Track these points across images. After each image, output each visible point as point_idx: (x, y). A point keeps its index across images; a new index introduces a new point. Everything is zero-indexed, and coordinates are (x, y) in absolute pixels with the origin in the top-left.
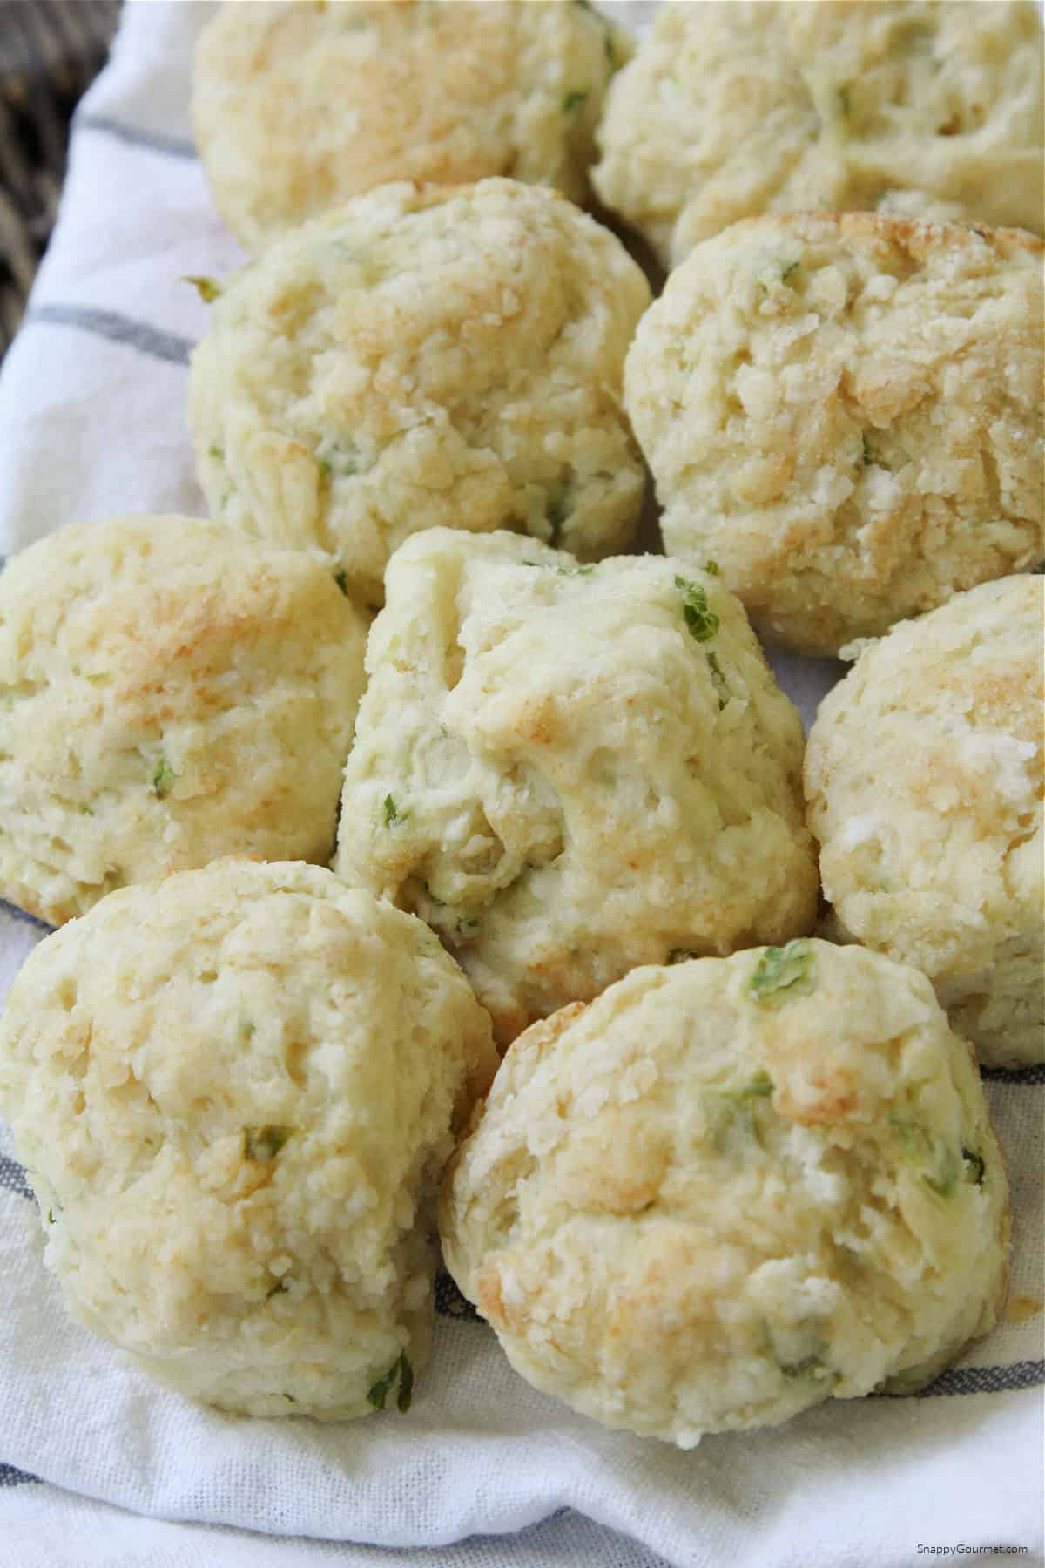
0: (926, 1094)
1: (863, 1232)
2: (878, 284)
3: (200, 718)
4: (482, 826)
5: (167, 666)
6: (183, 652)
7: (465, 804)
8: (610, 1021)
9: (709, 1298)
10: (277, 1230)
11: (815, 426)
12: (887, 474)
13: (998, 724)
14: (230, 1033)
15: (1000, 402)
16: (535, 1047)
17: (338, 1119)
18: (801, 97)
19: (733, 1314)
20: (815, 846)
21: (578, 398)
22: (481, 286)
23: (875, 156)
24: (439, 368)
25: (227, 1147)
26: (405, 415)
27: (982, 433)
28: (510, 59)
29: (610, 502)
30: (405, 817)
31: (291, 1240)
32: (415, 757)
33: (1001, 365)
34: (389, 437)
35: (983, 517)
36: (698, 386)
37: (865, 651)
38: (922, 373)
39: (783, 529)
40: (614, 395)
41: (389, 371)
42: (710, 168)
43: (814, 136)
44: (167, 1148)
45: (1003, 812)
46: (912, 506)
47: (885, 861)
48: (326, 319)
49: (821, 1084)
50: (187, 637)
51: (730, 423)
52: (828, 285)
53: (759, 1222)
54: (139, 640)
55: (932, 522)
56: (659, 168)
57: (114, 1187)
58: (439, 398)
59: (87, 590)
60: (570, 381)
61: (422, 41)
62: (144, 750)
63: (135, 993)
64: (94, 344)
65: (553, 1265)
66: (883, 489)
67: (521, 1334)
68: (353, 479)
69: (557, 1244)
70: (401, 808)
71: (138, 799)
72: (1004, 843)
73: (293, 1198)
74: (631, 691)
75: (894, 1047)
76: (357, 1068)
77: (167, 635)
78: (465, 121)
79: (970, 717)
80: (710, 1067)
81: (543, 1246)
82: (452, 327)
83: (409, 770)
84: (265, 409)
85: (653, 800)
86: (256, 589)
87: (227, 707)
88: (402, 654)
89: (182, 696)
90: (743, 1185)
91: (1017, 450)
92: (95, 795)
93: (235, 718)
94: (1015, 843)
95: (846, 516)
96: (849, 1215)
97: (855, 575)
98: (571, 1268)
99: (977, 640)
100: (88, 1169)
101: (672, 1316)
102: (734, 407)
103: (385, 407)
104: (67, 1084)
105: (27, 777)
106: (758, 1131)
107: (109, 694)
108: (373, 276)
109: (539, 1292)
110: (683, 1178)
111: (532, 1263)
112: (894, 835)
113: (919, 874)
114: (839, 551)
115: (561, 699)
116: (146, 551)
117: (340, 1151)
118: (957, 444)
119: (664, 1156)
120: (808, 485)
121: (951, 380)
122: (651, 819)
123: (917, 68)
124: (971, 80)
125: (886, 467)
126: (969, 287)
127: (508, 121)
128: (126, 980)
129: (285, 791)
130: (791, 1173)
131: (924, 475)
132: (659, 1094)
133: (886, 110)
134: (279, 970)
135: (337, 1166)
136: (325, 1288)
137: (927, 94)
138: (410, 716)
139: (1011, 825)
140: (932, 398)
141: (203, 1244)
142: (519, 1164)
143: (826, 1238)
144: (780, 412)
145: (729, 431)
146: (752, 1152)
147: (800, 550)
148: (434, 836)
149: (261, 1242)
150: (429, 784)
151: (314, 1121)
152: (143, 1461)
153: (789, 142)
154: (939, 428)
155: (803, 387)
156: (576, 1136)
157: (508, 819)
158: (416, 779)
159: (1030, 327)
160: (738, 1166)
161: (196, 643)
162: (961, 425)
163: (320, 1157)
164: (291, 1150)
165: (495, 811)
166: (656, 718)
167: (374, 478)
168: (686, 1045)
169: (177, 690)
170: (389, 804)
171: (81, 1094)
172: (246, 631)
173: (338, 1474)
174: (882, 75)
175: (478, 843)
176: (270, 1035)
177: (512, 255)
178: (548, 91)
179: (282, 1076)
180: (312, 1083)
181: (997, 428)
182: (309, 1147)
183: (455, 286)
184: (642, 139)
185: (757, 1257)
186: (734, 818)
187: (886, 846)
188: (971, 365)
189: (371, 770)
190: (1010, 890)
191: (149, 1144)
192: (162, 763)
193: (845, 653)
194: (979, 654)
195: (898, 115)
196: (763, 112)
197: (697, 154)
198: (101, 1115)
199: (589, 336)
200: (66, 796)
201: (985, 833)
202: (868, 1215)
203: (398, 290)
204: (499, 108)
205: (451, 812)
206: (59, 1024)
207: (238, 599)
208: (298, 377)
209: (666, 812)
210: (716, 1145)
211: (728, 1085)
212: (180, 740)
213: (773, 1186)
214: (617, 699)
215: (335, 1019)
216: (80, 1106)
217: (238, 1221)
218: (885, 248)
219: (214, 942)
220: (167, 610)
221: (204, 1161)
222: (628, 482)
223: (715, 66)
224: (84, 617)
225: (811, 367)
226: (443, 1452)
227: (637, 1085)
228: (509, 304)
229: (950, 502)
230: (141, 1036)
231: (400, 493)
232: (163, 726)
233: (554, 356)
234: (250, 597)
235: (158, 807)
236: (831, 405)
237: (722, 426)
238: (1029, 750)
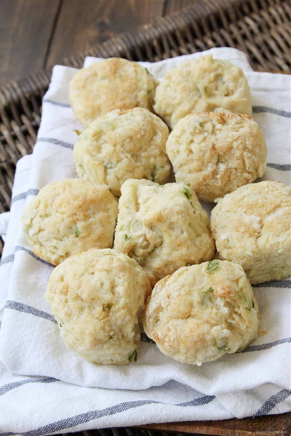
0: (244, 290)
1: (234, 319)
2: (219, 126)
3: (84, 220)
4: (146, 239)
5: (77, 210)
6: (80, 207)
7: (142, 235)
8: (178, 278)
9: (203, 334)
10: (110, 326)
11: (208, 154)
12: (223, 164)
13: (251, 214)
14: (98, 285)
15: (245, 148)
16: (161, 285)
17: (122, 302)
18: (197, 90)
19: (208, 338)
20: (214, 241)
21: (157, 151)
22: (136, 129)
23: (212, 101)
24: (128, 146)
25: (99, 309)
26: (122, 156)
27: (242, 155)
28: (136, 84)
29: (164, 172)
30: (130, 238)
31: (114, 327)
32: (131, 226)
33: (245, 141)
34: (119, 161)
35: (242, 172)
36: (183, 148)
37: (220, 201)
38: (229, 143)
39: (202, 176)
40: (164, 151)
41: (118, 147)
42: (179, 104)
43: (200, 97)
44: (86, 310)
45: (254, 232)
46: (228, 170)
47: (230, 242)
48: (104, 137)
49: (224, 289)
50: (81, 203)
52: (208, 127)
53: (213, 319)
54: (71, 204)
55: (232, 174)
56: (168, 105)
57: (75, 318)
58: (129, 152)
59: (58, 195)
60: (155, 148)
61: (118, 81)
62: (73, 227)
63: (77, 278)
64: (52, 145)
65: (169, 330)
66: (222, 167)
67: (163, 344)
68: (112, 170)
69: (169, 325)
70: (129, 236)
71: (72, 237)
72: (255, 237)
73: (113, 319)
74: (177, 210)
75: (237, 281)
76: (126, 291)
77: (77, 203)
78: (128, 96)
79: (245, 212)
80: (200, 287)
81: (166, 326)
82: (131, 138)
83: (130, 229)
84: (92, 156)
85: (182, 232)
86: (94, 193)
87: (90, 217)
88: (126, 205)
89: (80, 216)
90: (208, 311)
91: (249, 158)
92: (63, 237)
93: (92, 220)
94: (257, 238)
95: (215, 173)
96: (230, 316)
97: (217, 185)
98: (173, 330)
99: (244, 197)
100: (69, 315)
101: (196, 339)
102: (191, 151)
103: (118, 154)
104: (64, 297)
105: (48, 234)
106: (210, 299)
107: (65, 216)
108: (114, 128)
109: (166, 336)
110: (195, 311)
111: (165, 330)
112: (232, 237)
113: (238, 245)
114: (213, 180)
115: (163, 212)
116: (70, 186)
117: (123, 308)
118: (237, 157)
119: (191, 306)
120: (207, 167)
121: (235, 144)
122: (182, 236)
123: (220, 83)
124: (231, 85)
125: (222, 163)
126: (237, 126)
127: (136, 96)
128: (75, 275)
129: (103, 234)
130: (218, 308)
131: (230, 164)
132: (189, 293)
133: (214, 92)
134: (108, 271)
135: (123, 312)
136: (120, 337)
137: (222, 88)
138: (129, 218)
139: (256, 234)
140: (231, 148)
141: (95, 330)
142: (159, 309)
143: (226, 321)
144: (200, 152)
145: (190, 156)
146: (209, 303)
147: (205, 180)
148: (136, 242)
149: (107, 328)
150: (134, 231)
151: (117, 302)
152: (81, 375)
153: (195, 98)
154: (233, 154)
155: (205, 147)
156: (172, 302)
157: (151, 238)
158: (131, 230)
159: (250, 133)
160: (207, 307)
161: (83, 205)
162: (238, 153)
163: (119, 310)
164: (113, 309)
165: (148, 236)
166: (183, 215)
167: (116, 169)
168: (194, 283)
169: (79, 214)
170: (126, 235)
171: (67, 299)
172: (93, 202)
173: (123, 375)
174: (213, 85)
175: (145, 243)
176: (107, 285)
177: (142, 123)
178: (144, 90)
179: (110, 293)
180: (116, 295)
181: (245, 154)
182: (117, 308)
183: (131, 130)
184: (164, 99)
185: (212, 326)
186: (198, 235)
187: (230, 240)
188: (239, 141)
189: (121, 229)
190: (257, 247)
191: (82, 309)
192: (77, 230)
193: (215, 201)
194: (246, 200)
195: (216, 92)
196: (190, 92)
197: (176, 101)
198: (71, 303)
199: (158, 139)
200: (57, 237)
201: (251, 236)
202: (234, 315)
203: (119, 131)
204: (134, 94)
205: (140, 237)
206: (61, 285)
207: (91, 195)
208: (99, 149)
209: (185, 234)
210: (202, 303)
211: (203, 290)
212: (80, 225)
213: (214, 311)
214: (175, 212)
215: (120, 281)
216: (67, 302)
217: (102, 324)
218: (219, 118)
219: (94, 266)
220: (76, 198)
221: (94, 312)
222: (167, 168)
223: (178, 84)
224: (58, 200)
225: (207, 143)
226: (145, 369)
227: (185, 291)
228: (143, 133)
229: (236, 169)
230: (79, 287)
231: (122, 172)
232: (77, 222)
233: (151, 143)
234: (93, 195)
235: (76, 239)
236: (211, 150)
237: (188, 155)
238: (259, 219)
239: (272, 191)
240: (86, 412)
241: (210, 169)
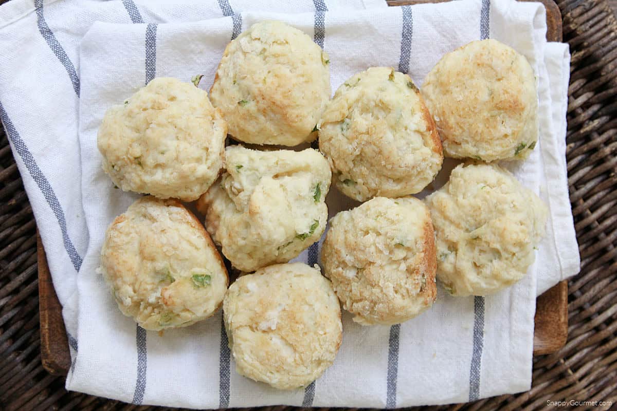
0: (178, 318)
1: (146, 308)
2: (403, 266)
3: (259, 110)
4: (240, 191)
5: (269, 100)
6: (274, 103)
7: (242, 187)
8: (186, 240)
9: (121, 276)
10: (123, 166)
11: (362, 257)
12: (355, 274)
13: (282, 318)
14: (163, 148)
15: (375, 303)
17: (147, 179)
18: (478, 225)
19: (119, 283)
20: (253, 272)
21: (373, 185)
22: (392, 159)
23: (462, 248)
24: (368, 150)
25: (137, 151)
26: (355, 144)
27: (366, 299)
28: (482, 140)
29: (354, 195)
30: (238, 172)
31: (122, 170)
32: (253, 171)
33: (382, 303)
34: (350, 140)
35: (351, 298)
36: (371, 223)
37: (317, 270)
38: (377, 283)
39: (339, 249)
40: (377, 194)
41: (365, 137)
42: (456, 202)
43: (467, 230)
44: (137, 135)
45: (257, 323)
46: (348, 282)
47: (245, 294)
48: (381, 115)
49: (170, 297)
50: (278, 103)
51: (362, 232)
52: (400, 254)
53: (140, 285)
54: (276, 90)
55: (346, 286)
56: (457, 187)
57: (127, 123)
58: (362, 151)
59: (293, 68)
60: (377, 183)
62: (250, 96)
63: (170, 120)
65: (128, 234)
66: (351, 274)
67: (112, 229)
68: (340, 130)
69: (133, 235)
70: (240, 170)
71: (238, 96)
72: (250, 324)
73: (130, 170)
74: (261, 233)
75: (187, 310)
76: (157, 183)
77: (278, 98)
78: (464, 131)
79: (284, 310)
80: (175, 267)
81: (132, 231)
82: (380, 152)
83: (250, 170)
84: (357, 101)
85: (244, 239)
86: (297, 116)
87: (264, 116)
89: (262, 104)
90: (149, 280)
91: (364, 307)
92: (238, 84)
93: (262, 118)
94: (251, 327)
95: (344, 264)
96: (148, 305)
97: (332, 267)
98: (126, 239)
99: (311, 305)
100: (130, 115)
101: (116, 268)
102: (367, 233)
103: (357, 138)
104: (149, 105)
105: (240, 65)
106: (163, 281)
107: (261, 85)
108: (394, 128)
109: (121, 233)
110: (149, 265)
111: (127, 230)
112: (251, 296)
113: (240, 304)
114: (336, 263)
115: (258, 216)
116: (306, 82)
117: (141, 180)
118: (363, 292)
119: (153, 260)
120: (351, 254)
121: (376, 290)
122: (239, 239)
123: (490, 256)
124: (487, 271)
125: (357, 273)
126: (404, 291)
127: (467, 142)
128: (173, 117)
130: (154, 290)
131: (356, 284)
132: (166, 256)
133: (477, 249)
134: (177, 159)
135: (137, 180)
136: (118, 177)
137: (483, 259)
138: (262, 169)
139: (254, 326)
140: (373, 286)
141: (115, 150)
142: (153, 220)
143: (142, 300)
144: (364, 246)
145: (360, 232)
146: (157, 281)
147: (336, 253)
148: (236, 180)
149: (119, 163)
150: (247, 176)
151: (146, 172)
153: (463, 224)
154: (366, 287)
155: (369, 253)
156: (156, 236)
157: (239, 199)
158: (249, 173)
159: (393, 309)
160: (153, 277)
161: (277, 106)
162: (366, 294)
163: (139, 176)
164: (139, 168)
165: (242, 195)
166: (258, 240)
167: (340, 137)
168: (180, 260)
169: (264, 103)
170: (242, 166)
171: (148, 109)
172: (284, 116)
173: (93, 178)
174: (485, 247)
175: (235, 191)
176: (162, 159)
178: (477, 152)
179: (154, 163)
180: (155, 170)
181: (367, 303)
182: (140, 173)
183: (390, 152)
184: (465, 181)
185: (133, 284)
186: (250, 256)
187: (248, 294)
188: (380, 296)
189: (251, 160)
190: (237, 328)
191: (138, 130)
192: (247, 102)
193: (316, 265)
194: (306, 308)
195: (476, 252)
196: (472, 216)
197: (460, 198)
198: (143, 115)
200: (237, 76)
201: (252, 319)
202: (149, 309)
203: (389, 136)
204: (469, 139)
205: (240, 183)
206: (163, 100)
207: (293, 113)
208: (365, 110)
209: (241, 242)
210: (157, 273)
211: (171, 273)
212: (251, 106)
213: (149, 287)
214: (259, 231)
215: (167, 175)
216: (145, 110)
217: (122, 157)
218: (412, 268)
219: (185, 139)
220: (286, 95)
221: (135, 145)
223: (485, 200)
224: (285, 71)
225: (375, 254)
227: (167, 251)
228: (389, 167)
229: (351, 291)
230: (159, 125)
231: (337, 144)
232: (255, 101)
233: (382, 178)
234: (294, 116)
235: (237, 103)
236: (366, 260)
237: (361, 230)
238: (274, 328)
239: (319, 339)
240: (29, 150)
241: (349, 259)
